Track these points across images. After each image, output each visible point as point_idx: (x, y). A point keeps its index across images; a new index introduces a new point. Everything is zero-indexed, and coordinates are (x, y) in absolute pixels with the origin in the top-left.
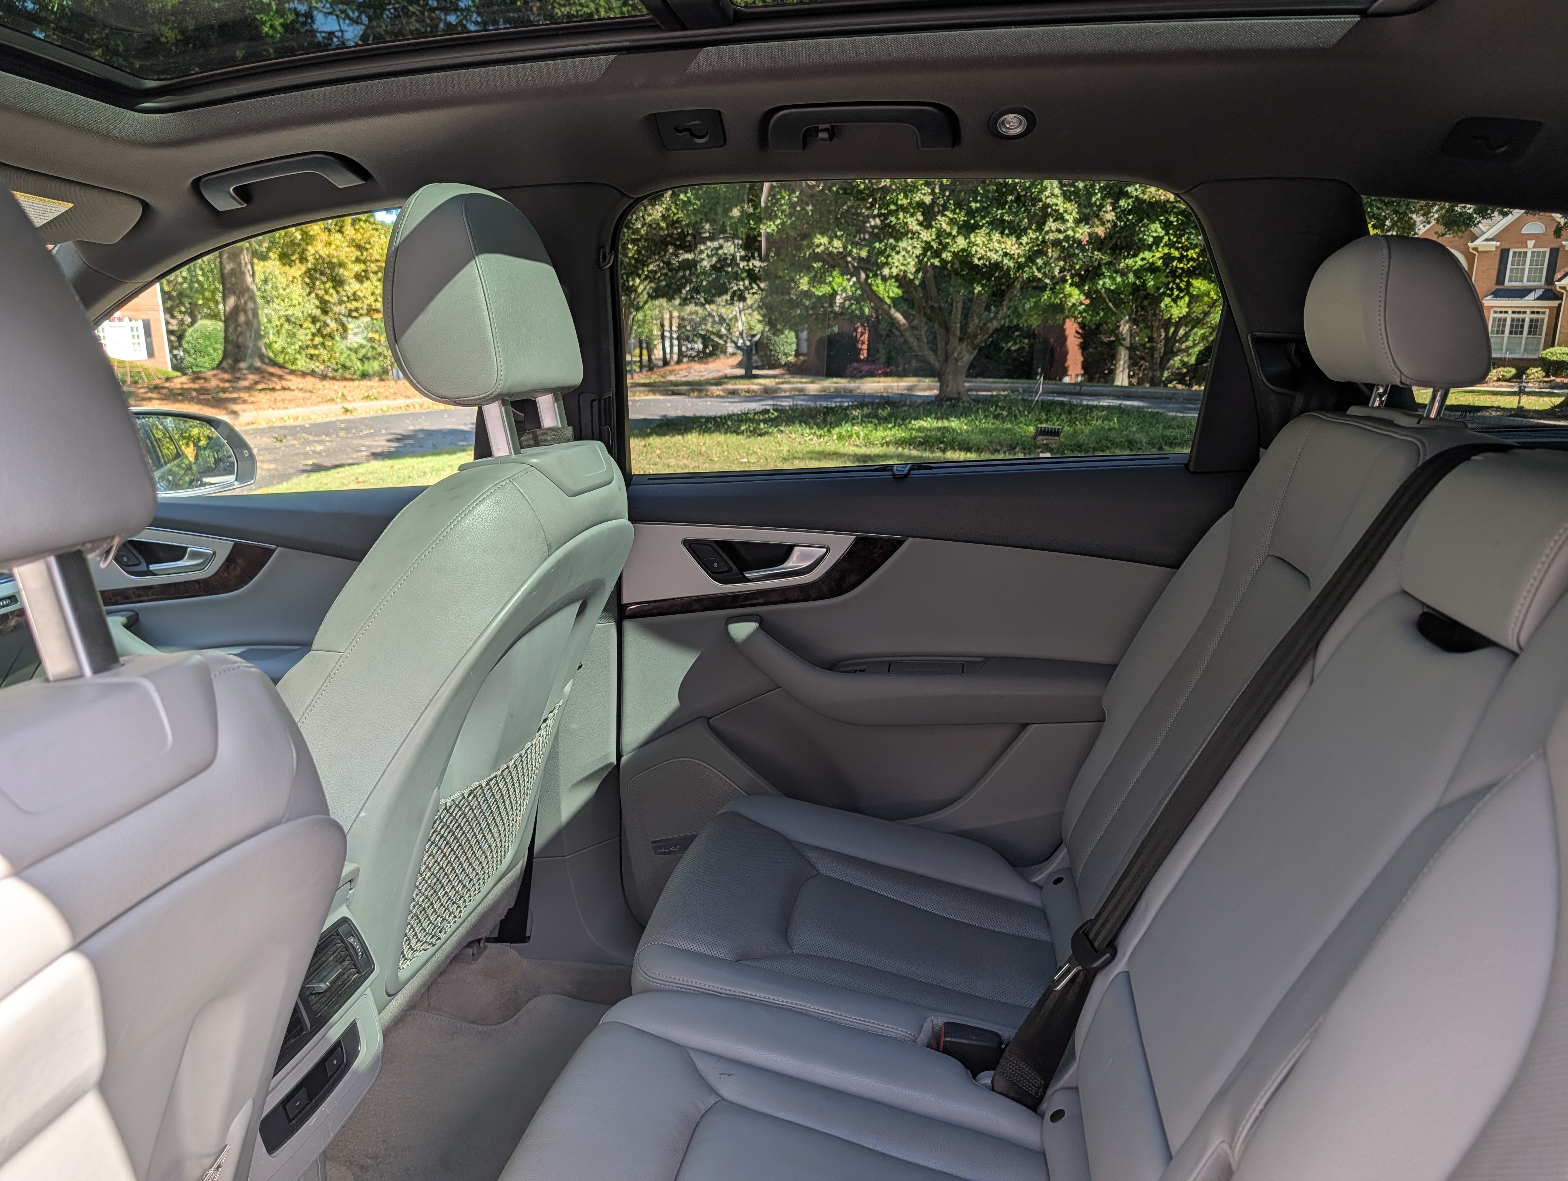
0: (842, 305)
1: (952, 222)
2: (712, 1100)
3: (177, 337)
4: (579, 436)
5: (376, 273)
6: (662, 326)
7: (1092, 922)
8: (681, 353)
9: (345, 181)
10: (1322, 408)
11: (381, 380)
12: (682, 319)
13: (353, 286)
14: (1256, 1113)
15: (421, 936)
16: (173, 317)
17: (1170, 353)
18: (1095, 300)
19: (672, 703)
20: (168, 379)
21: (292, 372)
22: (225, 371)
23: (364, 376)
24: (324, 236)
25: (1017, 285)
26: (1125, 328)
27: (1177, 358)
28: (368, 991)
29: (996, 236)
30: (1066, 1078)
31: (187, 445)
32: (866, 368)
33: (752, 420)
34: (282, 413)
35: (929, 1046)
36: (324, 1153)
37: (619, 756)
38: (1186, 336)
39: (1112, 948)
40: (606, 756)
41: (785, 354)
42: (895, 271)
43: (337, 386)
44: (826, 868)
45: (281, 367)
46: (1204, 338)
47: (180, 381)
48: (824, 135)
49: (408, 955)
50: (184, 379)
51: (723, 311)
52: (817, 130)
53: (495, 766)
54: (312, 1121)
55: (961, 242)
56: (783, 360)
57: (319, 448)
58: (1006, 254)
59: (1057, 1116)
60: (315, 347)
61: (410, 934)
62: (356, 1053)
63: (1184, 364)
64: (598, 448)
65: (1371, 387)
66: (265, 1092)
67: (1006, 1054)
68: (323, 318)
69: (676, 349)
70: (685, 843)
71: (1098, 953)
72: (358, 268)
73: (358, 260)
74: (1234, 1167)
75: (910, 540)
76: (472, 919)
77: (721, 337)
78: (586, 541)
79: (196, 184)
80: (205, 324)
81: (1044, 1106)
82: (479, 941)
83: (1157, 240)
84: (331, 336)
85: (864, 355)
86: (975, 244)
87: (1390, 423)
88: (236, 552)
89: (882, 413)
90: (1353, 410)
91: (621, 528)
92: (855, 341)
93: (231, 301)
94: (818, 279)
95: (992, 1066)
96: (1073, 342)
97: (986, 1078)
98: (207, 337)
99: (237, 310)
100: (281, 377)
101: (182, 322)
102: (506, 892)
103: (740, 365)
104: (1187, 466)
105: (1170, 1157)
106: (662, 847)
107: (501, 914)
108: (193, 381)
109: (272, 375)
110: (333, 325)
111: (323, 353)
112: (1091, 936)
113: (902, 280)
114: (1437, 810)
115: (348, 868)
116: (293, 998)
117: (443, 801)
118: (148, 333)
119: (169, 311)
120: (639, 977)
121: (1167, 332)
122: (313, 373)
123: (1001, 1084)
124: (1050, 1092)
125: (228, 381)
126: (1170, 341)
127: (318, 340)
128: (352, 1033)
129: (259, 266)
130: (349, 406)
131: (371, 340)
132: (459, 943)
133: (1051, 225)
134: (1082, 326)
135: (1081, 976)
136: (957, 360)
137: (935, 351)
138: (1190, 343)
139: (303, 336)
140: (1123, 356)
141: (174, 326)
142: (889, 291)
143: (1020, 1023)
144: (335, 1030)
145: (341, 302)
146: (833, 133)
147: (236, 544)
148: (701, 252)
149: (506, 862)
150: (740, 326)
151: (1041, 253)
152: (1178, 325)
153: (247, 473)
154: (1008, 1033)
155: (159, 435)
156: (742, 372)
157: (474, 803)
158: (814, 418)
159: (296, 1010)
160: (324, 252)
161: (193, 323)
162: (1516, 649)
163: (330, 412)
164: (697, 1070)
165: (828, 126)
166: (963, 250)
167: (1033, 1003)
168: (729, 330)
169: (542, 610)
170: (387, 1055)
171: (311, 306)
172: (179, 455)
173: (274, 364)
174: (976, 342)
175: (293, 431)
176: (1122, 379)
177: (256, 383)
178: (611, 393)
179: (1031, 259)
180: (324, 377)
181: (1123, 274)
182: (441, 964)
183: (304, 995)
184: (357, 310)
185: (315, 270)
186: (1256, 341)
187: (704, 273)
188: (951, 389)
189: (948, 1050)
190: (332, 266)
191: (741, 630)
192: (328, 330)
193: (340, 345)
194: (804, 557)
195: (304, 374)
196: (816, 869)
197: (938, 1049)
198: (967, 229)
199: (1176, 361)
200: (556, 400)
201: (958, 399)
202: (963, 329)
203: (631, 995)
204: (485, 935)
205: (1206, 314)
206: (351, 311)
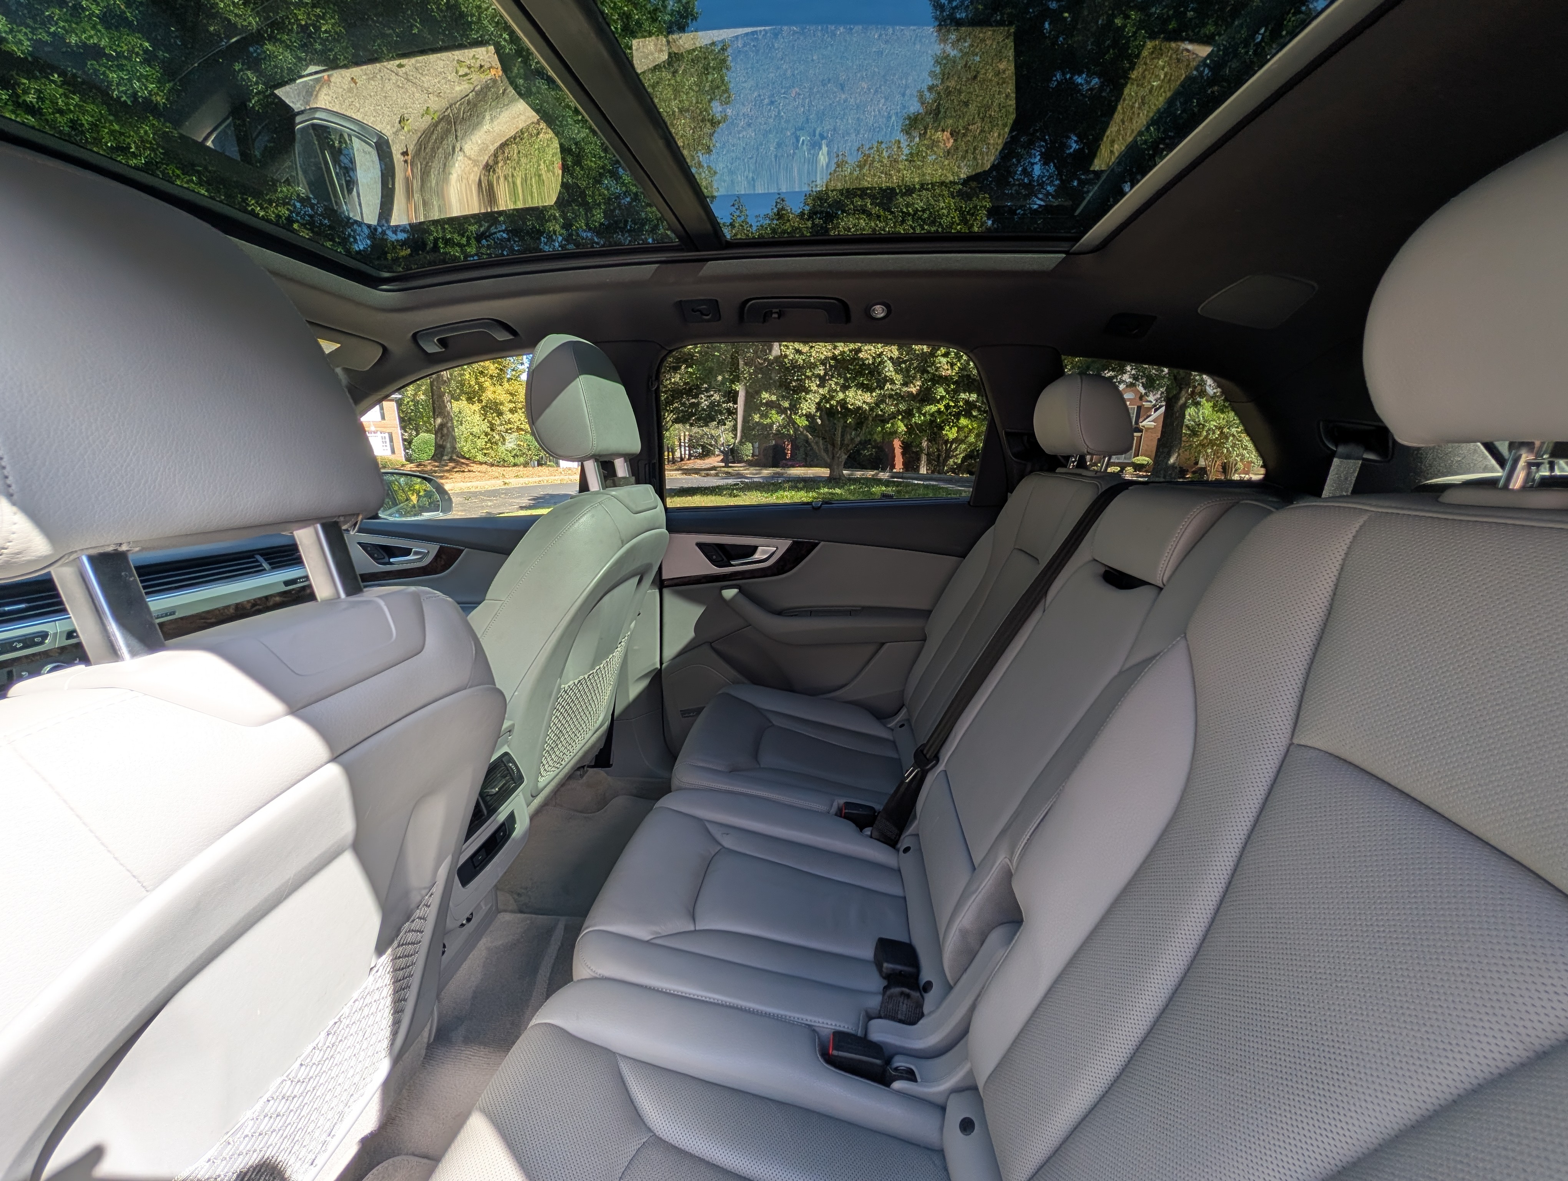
0: (777, 430)
1: (836, 384)
2: (719, 848)
3: (408, 443)
4: (638, 482)
5: (521, 409)
6: (680, 439)
7: (924, 745)
8: (690, 455)
9: (502, 336)
10: (1041, 470)
11: (525, 467)
12: (691, 436)
13: (508, 416)
14: (1025, 841)
15: (551, 763)
16: (406, 431)
17: (948, 457)
18: (910, 430)
19: (692, 634)
20: (403, 465)
21: (474, 462)
22: (435, 461)
23: (515, 465)
24: (492, 388)
25: (870, 419)
26: (925, 444)
27: (951, 460)
28: (521, 794)
29: (860, 392)
30: (911, 830)
31: (413, 494)
32: (790, 463)
33: (729, 489)
34: (469, 484)
35: (836, 815)
36: (496, 886)
37: (661, 664)
38: (956, 448)
39: (937, 758)
40: (655, 664)
41: (747, 456)
42: (804, 412)
43: (500, 469)
44: (777, 722)
45: (468, 459)
46: (965, 450)
47: (410, 467)
48: (775, 316)
49: (543, 773)
50: (412, 465)
51: (713, 432)
52: (772, 313)
53: (593, 668)
54: (488, 868)
55: (841, 396)
56: (746, 458)
57: (489, 504)
58: (864, 402)
59: (907, 850)
60: (487, 449)
61: (545, 762)
62: (514, 829)
63: (955, 463)
64: (649, 488)
65: (1067, 458)
66: (459, 852)
67: (879, 818)
68: (491, 433)
69: (687, 452)
70: (699, 711)
71: (929, 761)
72: (512, 405)
73: (510, 401)
74: (1013, 871)
75: (822, 543)
76: (580, 754)
77: (711, 446)
78: (643, 540)
79: (415, 336)
80: (424, 435)
81: (899, 845)
82: (583, 767)
83: (942, 398)
84: (497, 444)
85: (788, 456)
86: (848, 396)
87: (1080, 475)
88: (441, 551)
89: (801, 485)
90: (1059, 470)
91: (661, 534)
92: (784, 449)
93: (439, 421)
94: (764, 416)
95: (870, 825)
96: (898, 451)
97: (868, 831)
98: (425, 443)
99: (442, 426)
100: (467, 465)
101: (411, 435)
102: (599, 739)
103: (722, 461)
104: (969, 502)
105: (974, 869)
106: (684, 713)
107: (596, 752)
108: (418, 466)
109: (463, 463)
110: (497, 437)
111: (493, 454)
112: (925, 752)
113: (808, 416)
114: (1121, 673)
115: (506, 724)
116: (475, 796)
117: (563, 686)
118: (391, 440)
119: (403, 428)
120: (675, 783)
121: (946, 446)
122: (486, 463)
123: (876, 834)
124: (902, 837)
125: (437, 467)
126: (948, 451)
127: (489, 445)
128: (511, 817)
129: (455, 404)
130: (507, 481)
131: (519, 445)
132: (572, 768)
133: (888, 386)
134: (903, 442)
135: (920, 774)
136: (839, 458)
137: (827, 454)
138: (958, 452)
139: (480, 443)
140: (924, 458)
141: (406, 436)
142: (802, 422)
143: (886, 801)
144: (502, 815)
145: (501, 424)
146: (780, 314)
147: (441, 547)
148: (702, 398)
149: (599, 722)
150: (722, 440)
151: (883, 401)
152: (952, 443)
153: (448, 508)
154: (878, 807)
155: (396, 488)
156: (723, 464)
157: (581, 688)
158: (763, 487)
159: (477, 805)
160: (491, 396)
161: (417, 435)
162: (1161, 585)
163: (497, 484)
164: (709, 832)
165: (777, 310)
166: (842, 400)
167: (892, 792)
168: (716, 442)
169: (618, 578)
170: (531, 831)
171: (485, 427)
172: (408, 499)
173: (464, 458)
174: (849, 448)
175: (475, 494)
176: (923, 470)
177: (454, 468)
178: (656, 461)
179: (877, 404)
180: (492, 465)
181: (924, 415)
182: (562, 779)
183: (482, 794)
184: (511, 429)
185: (486, 406)
186: (1007, 434)
187: (703, 410)
188: (836, 473)
189: (847, 817)
190: (496, 404)
191: (729, 593)
192: (494, 440)
193: (502, 448)
194: (764, 552)
195: (481, 463)
196: (770, 722)
197: (841, 816)
198: (845, 388)
199: (951, 461)
200: (626, 461)
201: (840, 479)
202: (843, 440)
203: (671, 792)
204: (587, 763)
205: (966, 437)
206: (507, 430)
